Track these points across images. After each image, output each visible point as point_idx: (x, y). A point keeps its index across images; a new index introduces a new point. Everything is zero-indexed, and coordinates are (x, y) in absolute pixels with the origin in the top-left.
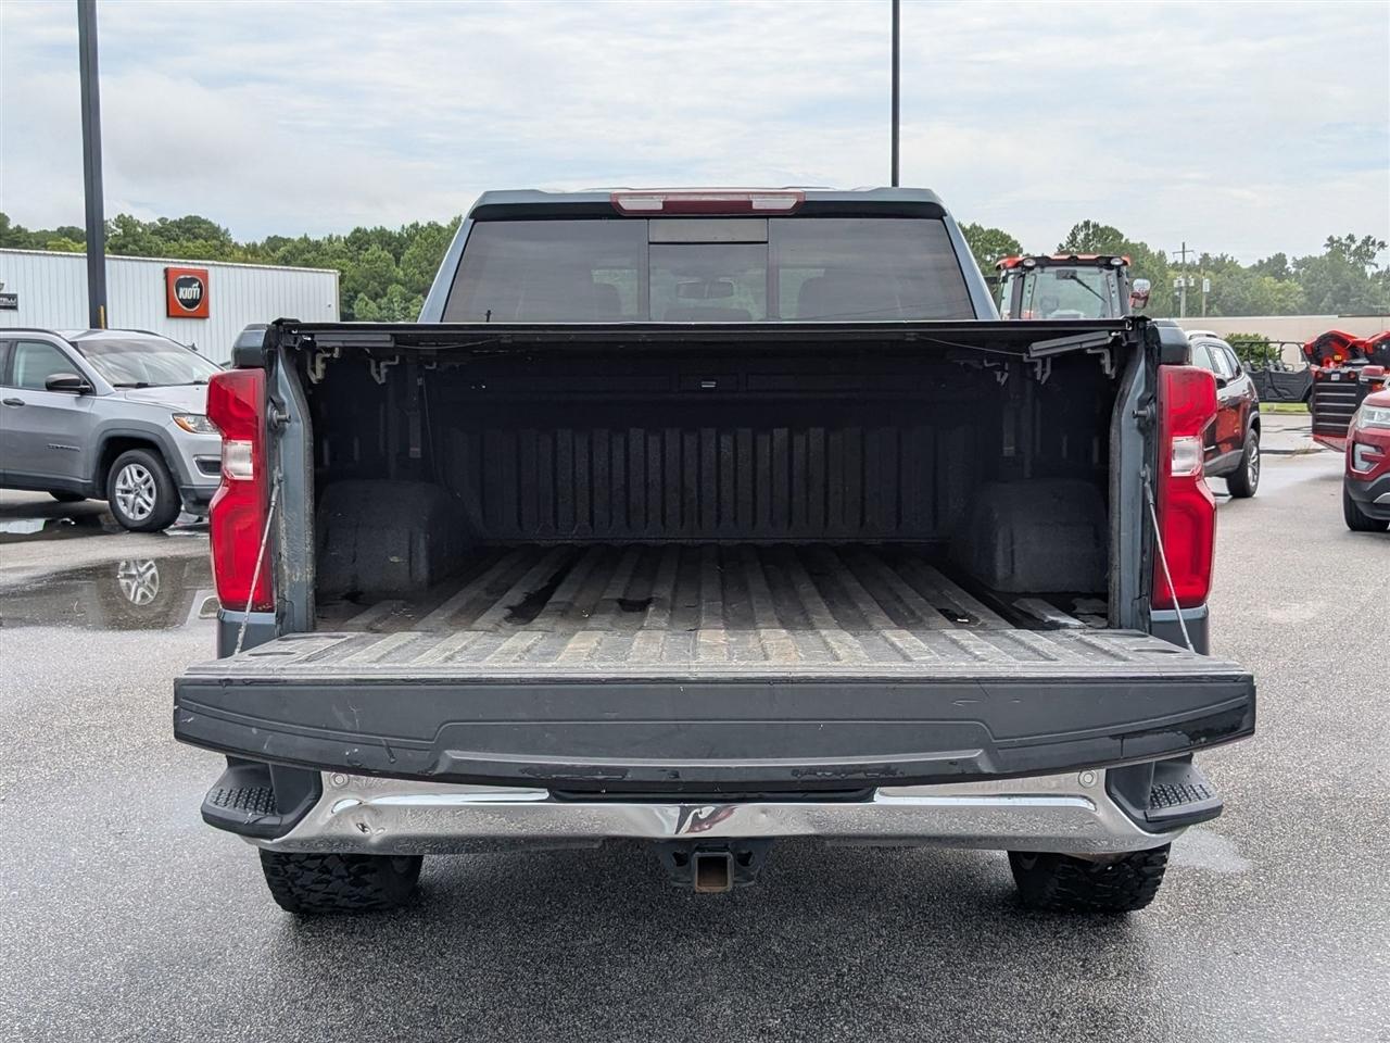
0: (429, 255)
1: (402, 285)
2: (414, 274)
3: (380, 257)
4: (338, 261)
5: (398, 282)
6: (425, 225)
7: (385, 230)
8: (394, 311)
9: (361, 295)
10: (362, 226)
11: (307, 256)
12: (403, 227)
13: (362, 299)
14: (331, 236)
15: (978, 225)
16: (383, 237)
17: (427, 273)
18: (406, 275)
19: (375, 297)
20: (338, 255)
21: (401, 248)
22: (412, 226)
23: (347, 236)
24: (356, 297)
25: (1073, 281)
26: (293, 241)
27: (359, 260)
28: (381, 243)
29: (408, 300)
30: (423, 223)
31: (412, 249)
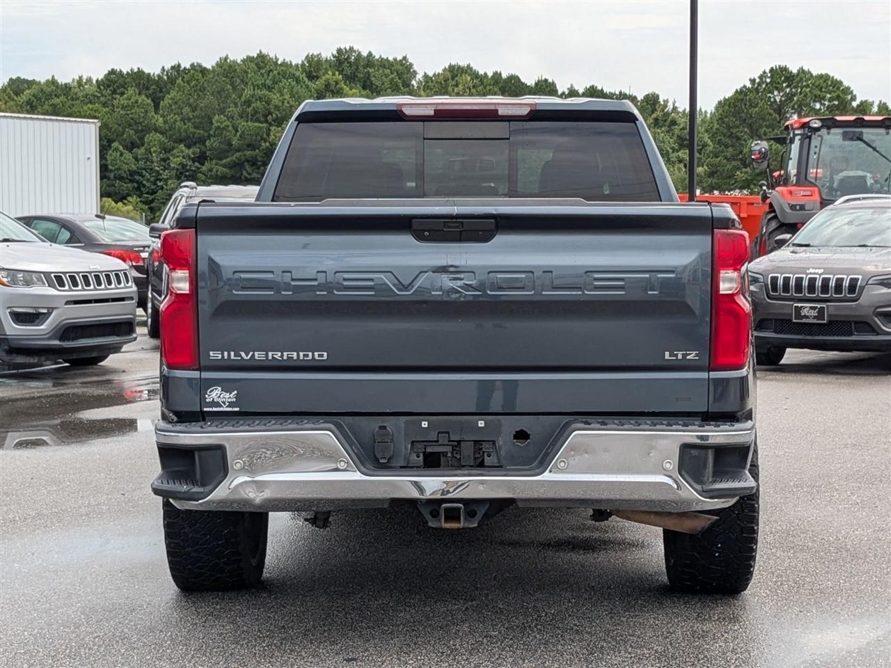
0: (192, 100)
1: (161, 133)
2: (175, 121)
3: (136, 102)
4: (91, 106)
5: (156, 130)
6: (188, 66)
7: (143, 73)
8: (152, 162)
9: (115, 145)
10: (117, 68)
11: (56, 101)
12: (163, 69)
13: (116, 149)
14: (81, 78)
15: (806, 68)
16: (139, 79)
17: (189, 119)
18: (165, 122)
19: (131, 146)
20: (90, 99)
21: (161, 91)
22: (173, 68)
23: (101, 77)
24: (110, 147)
25: (859, 142)
26: (40, 83)
27: (113, 106)
28: (138, 85)
29: (168, 150)
30: (186, 64)
31: (173, 94)
